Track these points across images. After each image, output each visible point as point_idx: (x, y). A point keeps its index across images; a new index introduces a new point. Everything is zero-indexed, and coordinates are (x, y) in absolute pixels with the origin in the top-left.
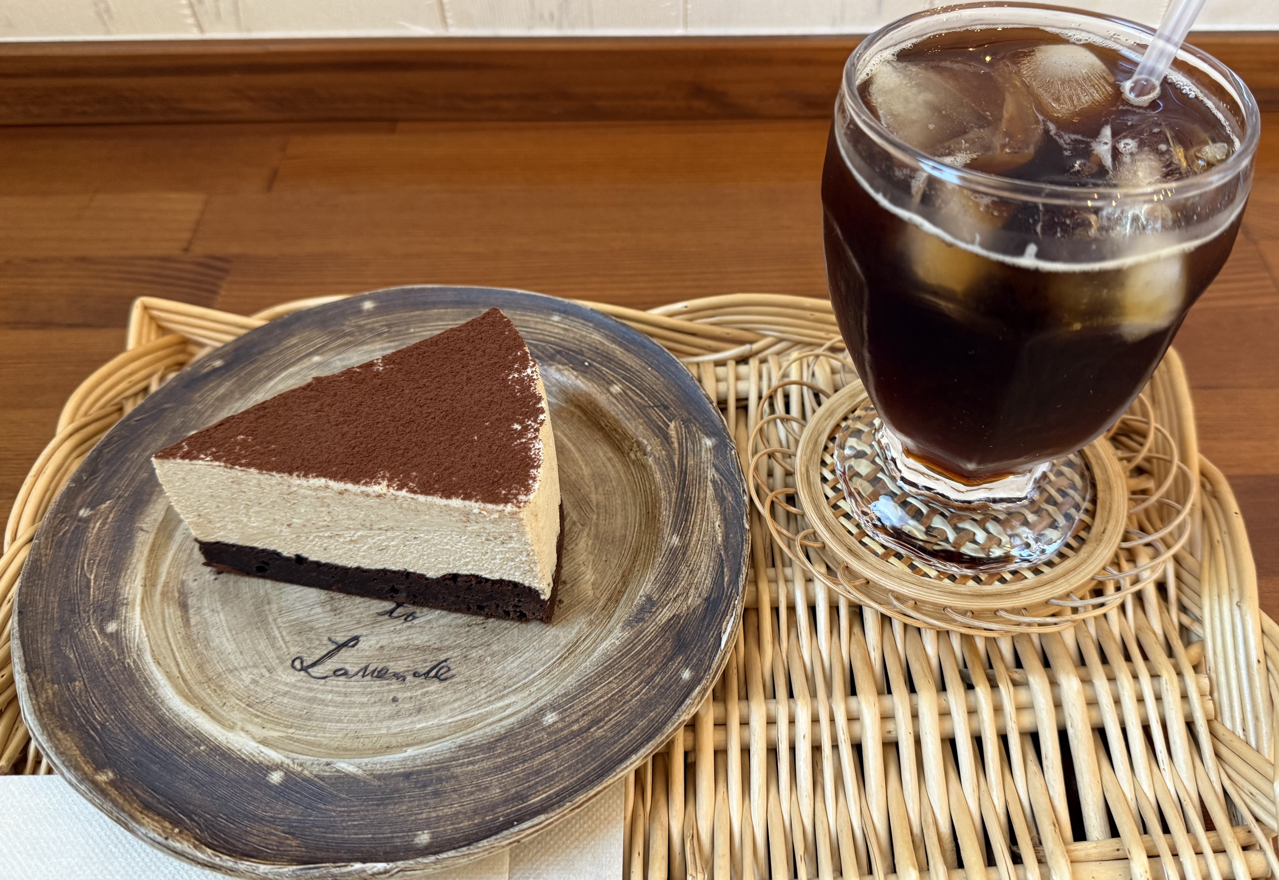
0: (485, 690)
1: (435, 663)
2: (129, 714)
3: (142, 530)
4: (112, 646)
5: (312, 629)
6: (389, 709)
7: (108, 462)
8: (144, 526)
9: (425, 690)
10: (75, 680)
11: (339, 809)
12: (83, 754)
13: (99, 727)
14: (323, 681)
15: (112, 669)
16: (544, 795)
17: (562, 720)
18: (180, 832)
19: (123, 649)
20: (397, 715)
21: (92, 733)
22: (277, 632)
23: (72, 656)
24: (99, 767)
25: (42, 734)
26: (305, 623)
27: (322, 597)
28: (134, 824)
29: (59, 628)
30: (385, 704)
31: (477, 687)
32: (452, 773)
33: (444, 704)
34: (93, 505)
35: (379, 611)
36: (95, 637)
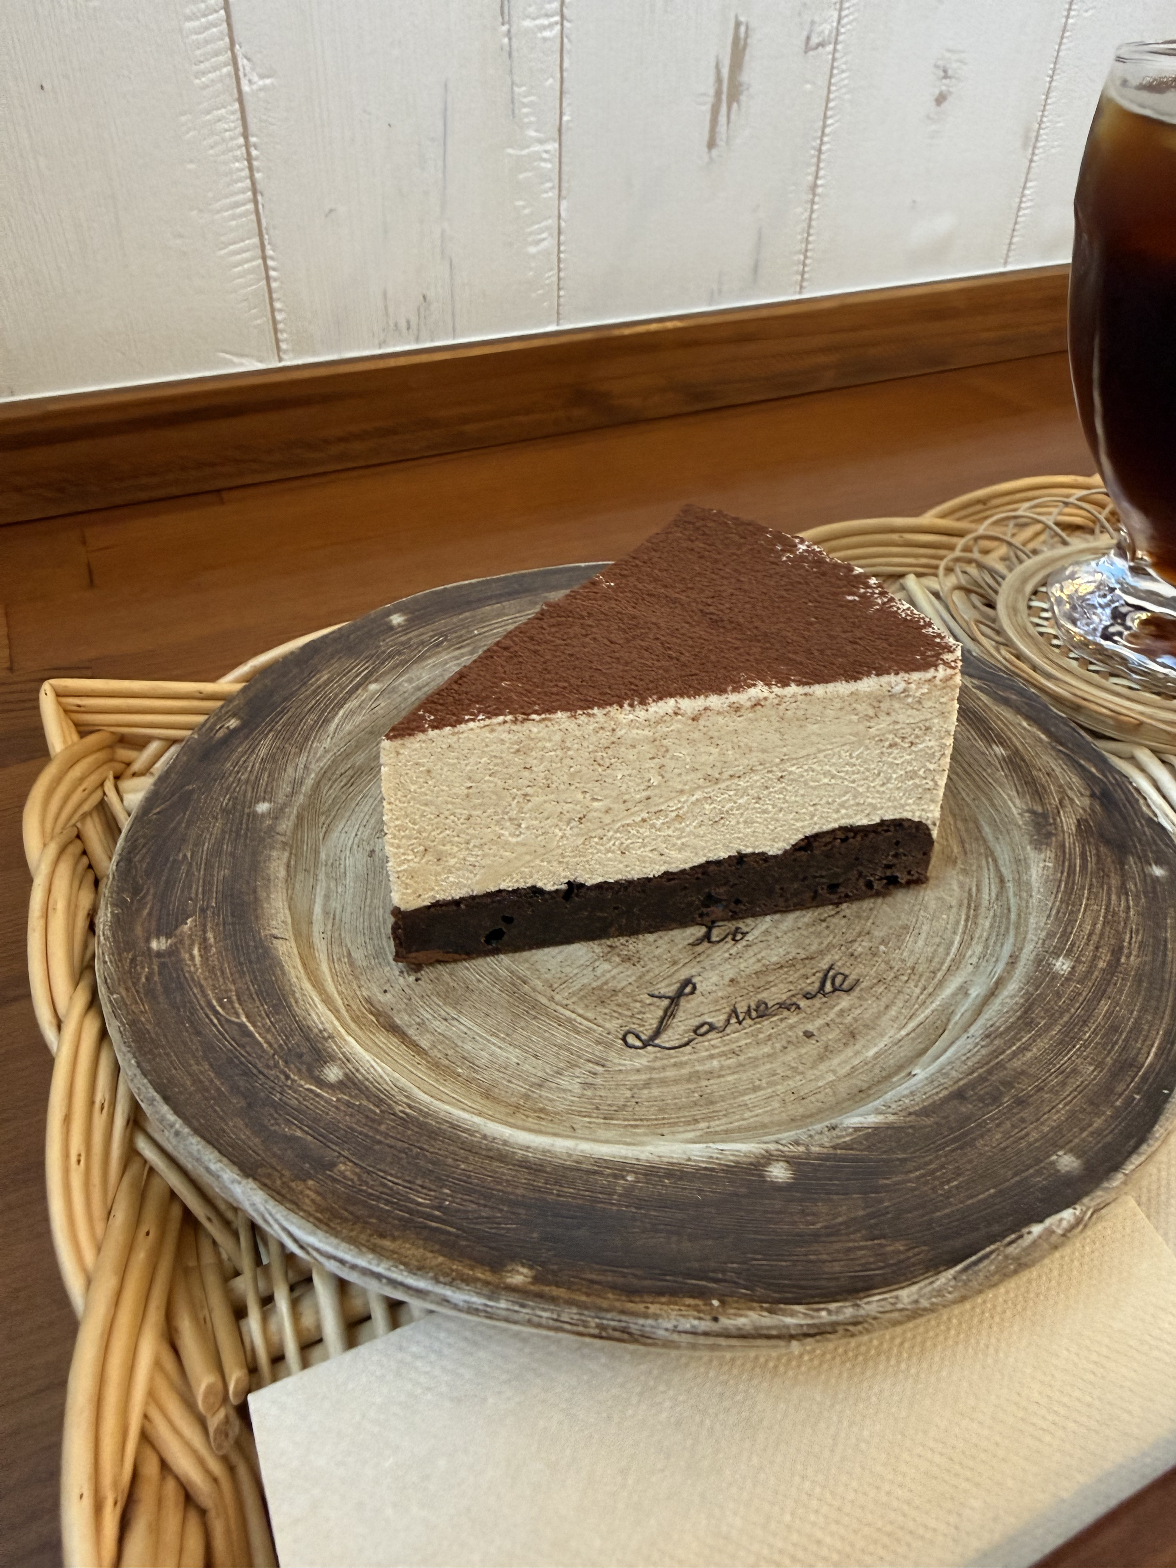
0: (911, 984)
1: (820, 975)
2: (469, 1177)
3: (276, 938)
4: (355, 1097)
5: (615, 992)
6: (811, 1049)
7: (148, 874)
8: (275, 932)
9: (837, 1008)
10: (332, 1165)
11: (912, 1175)
12: (451, 1257)
13: (437, 1213)
14: (688, 1048)
15: (383, 1128)
16: (1154, 1050)
17: (1078, 961)
18: (723, 1303)
19: (378, 1097)
20: (826, 1053)
21: (434, 1224)
22: (568, 1013)
23: (299, 1133)
24: (497, 1265)
25: (361, 1253)
26: (600, 988)
27: (598, 950)
28: (641, 1321)
29: (243, 1103)
30: (797, 1044)
31: (899, 984)
32: (1015, 1070)
33: (879, 1016)
34: (166, 929)
35: (691, 941)
36: (318, 1095)
